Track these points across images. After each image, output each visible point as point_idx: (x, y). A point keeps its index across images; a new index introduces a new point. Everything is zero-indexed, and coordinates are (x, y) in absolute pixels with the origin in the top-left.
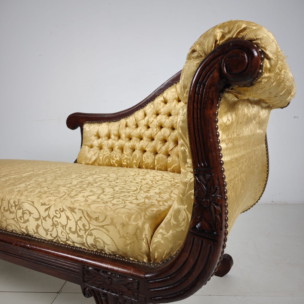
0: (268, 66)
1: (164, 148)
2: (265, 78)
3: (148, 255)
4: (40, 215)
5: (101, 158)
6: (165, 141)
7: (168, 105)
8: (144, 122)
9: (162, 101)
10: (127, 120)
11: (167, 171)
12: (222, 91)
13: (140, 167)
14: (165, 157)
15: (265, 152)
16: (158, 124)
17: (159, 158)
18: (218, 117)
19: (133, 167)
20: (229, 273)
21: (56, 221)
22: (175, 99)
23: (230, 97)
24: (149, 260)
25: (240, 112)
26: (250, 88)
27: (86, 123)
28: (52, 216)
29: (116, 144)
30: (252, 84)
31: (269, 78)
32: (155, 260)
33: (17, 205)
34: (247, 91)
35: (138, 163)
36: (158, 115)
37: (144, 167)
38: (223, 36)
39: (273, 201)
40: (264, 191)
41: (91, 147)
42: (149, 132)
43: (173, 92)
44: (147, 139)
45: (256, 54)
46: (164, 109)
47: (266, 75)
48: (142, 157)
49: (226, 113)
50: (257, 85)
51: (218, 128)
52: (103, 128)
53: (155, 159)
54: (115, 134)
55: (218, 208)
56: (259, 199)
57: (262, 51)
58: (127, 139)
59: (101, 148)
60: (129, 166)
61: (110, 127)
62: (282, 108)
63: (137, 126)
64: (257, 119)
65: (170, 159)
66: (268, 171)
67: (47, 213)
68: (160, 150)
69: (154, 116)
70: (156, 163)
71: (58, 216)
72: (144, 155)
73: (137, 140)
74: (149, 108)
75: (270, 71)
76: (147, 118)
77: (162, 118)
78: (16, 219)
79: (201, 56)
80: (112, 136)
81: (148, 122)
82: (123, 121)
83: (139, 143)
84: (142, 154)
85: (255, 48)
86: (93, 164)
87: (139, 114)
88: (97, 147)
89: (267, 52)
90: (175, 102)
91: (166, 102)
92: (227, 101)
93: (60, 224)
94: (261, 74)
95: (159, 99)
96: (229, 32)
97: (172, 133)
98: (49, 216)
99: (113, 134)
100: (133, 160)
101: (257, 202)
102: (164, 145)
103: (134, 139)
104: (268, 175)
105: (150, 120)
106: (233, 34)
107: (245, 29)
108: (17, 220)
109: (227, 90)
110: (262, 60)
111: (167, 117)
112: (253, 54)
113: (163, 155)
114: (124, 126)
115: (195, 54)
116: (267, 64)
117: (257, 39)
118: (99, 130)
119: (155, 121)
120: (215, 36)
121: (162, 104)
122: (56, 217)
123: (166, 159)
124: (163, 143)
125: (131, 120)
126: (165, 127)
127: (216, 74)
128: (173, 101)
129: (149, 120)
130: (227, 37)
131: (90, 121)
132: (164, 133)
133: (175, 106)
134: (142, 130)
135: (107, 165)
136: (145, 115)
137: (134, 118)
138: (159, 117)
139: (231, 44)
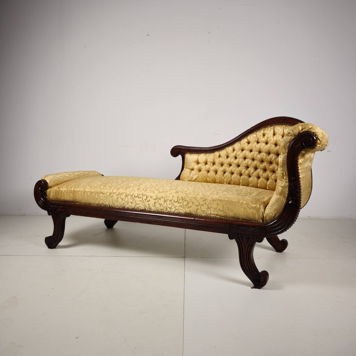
0: (319, 142)
1: (247, 172)
2: (318, 147)
3: (263, 219)
4: (199, 204)
5: (200, 177)
6: (247, 167)
7: (250, 145)
8: (233, 154)
9: (247, 142)
10: (220, 153)
11: (248, 186)
12: (301, 150)
13: (229, 184)
14: (248, 177)
15: (311, 176)
16: (243, 156)
17: (243, 178)
18: (299, 160)
19: (224, 184)
20: (284, 251)
21: (210, 206)
22: (256, 141)
23: (303, 152)
24: (263, 221)
25: (305, 157)
26: (312, 150)
27: (187, 153)
28: (207, 204)
29: (212, 168)
30: (313, 149)
31: (319, 147)
32: (266, 220)
33: (184, 199)
34: (310, 150)
35: (228, 181)
36: (242, 150)
37: (232, 183)
38: (302, 129)
39: (309, 217)
40: (309, 199)
41: (192, 169)
42: (236, 161)
43: (254, 137)
44: (235, 165)
45: (315, 138)
46: (247, 147)
47: (318, 146)
48: (231, 177)
49: (301, 158)
50: (315, 149)
51: (298, 165)
52: (202, 157)
53: (240, 179)
54: (211, 162)
55: (299, 195)
56: (306, 204)
57: (317, 137)
58: (220, 165)
59: (200, 170)
60: (221, 182)
61: (207, 157)
62: (321, 151)
63: (228, 157)
64: (310, 159)
65: (251, 179)
66: (312, 187)
67: (204, 202)
68: (245, 173)
69: (240, 151)
70: (241, 182)
71: (212, 203)
72: (232, 176)
73: (227, 166)
74: (237, 146)
75: (320, 144)
76: (235, 152)
77: (246, 153)
78: (182, 206)
79: (292, 135)
80: (209, 163)
81: (236, 155)
82: (217, 153)
83: (229, 168)
84: (231, 175)
85: (314, 136)
86: (194, 181)
87: (229, 149)
88: (197, 169)
89: (319, 138)
90: (255, 143)
91: (249, 143)
92: (302, 154)
93: (212, 208)
94: (317, 145)
95: (244, 141)
96: (305, 128)
97: (253, 163)
98: (205, 204)
99: (210, 162)
100: (224, 179)
101: (305, 205)
102: (247, 170)
103: (225, 165)
104: (312, 189)
105: (238, 153)
106: (306, 129)
107: (311, 128)
108: (184, 207)
109: (303, 150)
110: (317, 140)
111: (249, 153)
112: (314, 138)
113: (246, 176)
114: (218, 156)
115: (290, 134)
116: (319, 141)
117: (315, 132)
118: (199, 159)
119: (241, 155)
120: (299, 129)
121: (246, 144)
122: (210, 204)
123: (249, 179)
124: (246, 168)
125: (223, 153)
126: (248, 158)
127: (300, 144)
128: (254, 143)
129: (236, 154)
130: (304, 130)
131: (190, 152)
132: (248, 163)
133: (255, 146)
134: (231, 160)
135: (205, 182)
136: (234, 150)
137: (225, 151)
138: (244, 152)
139: (306, 134)
